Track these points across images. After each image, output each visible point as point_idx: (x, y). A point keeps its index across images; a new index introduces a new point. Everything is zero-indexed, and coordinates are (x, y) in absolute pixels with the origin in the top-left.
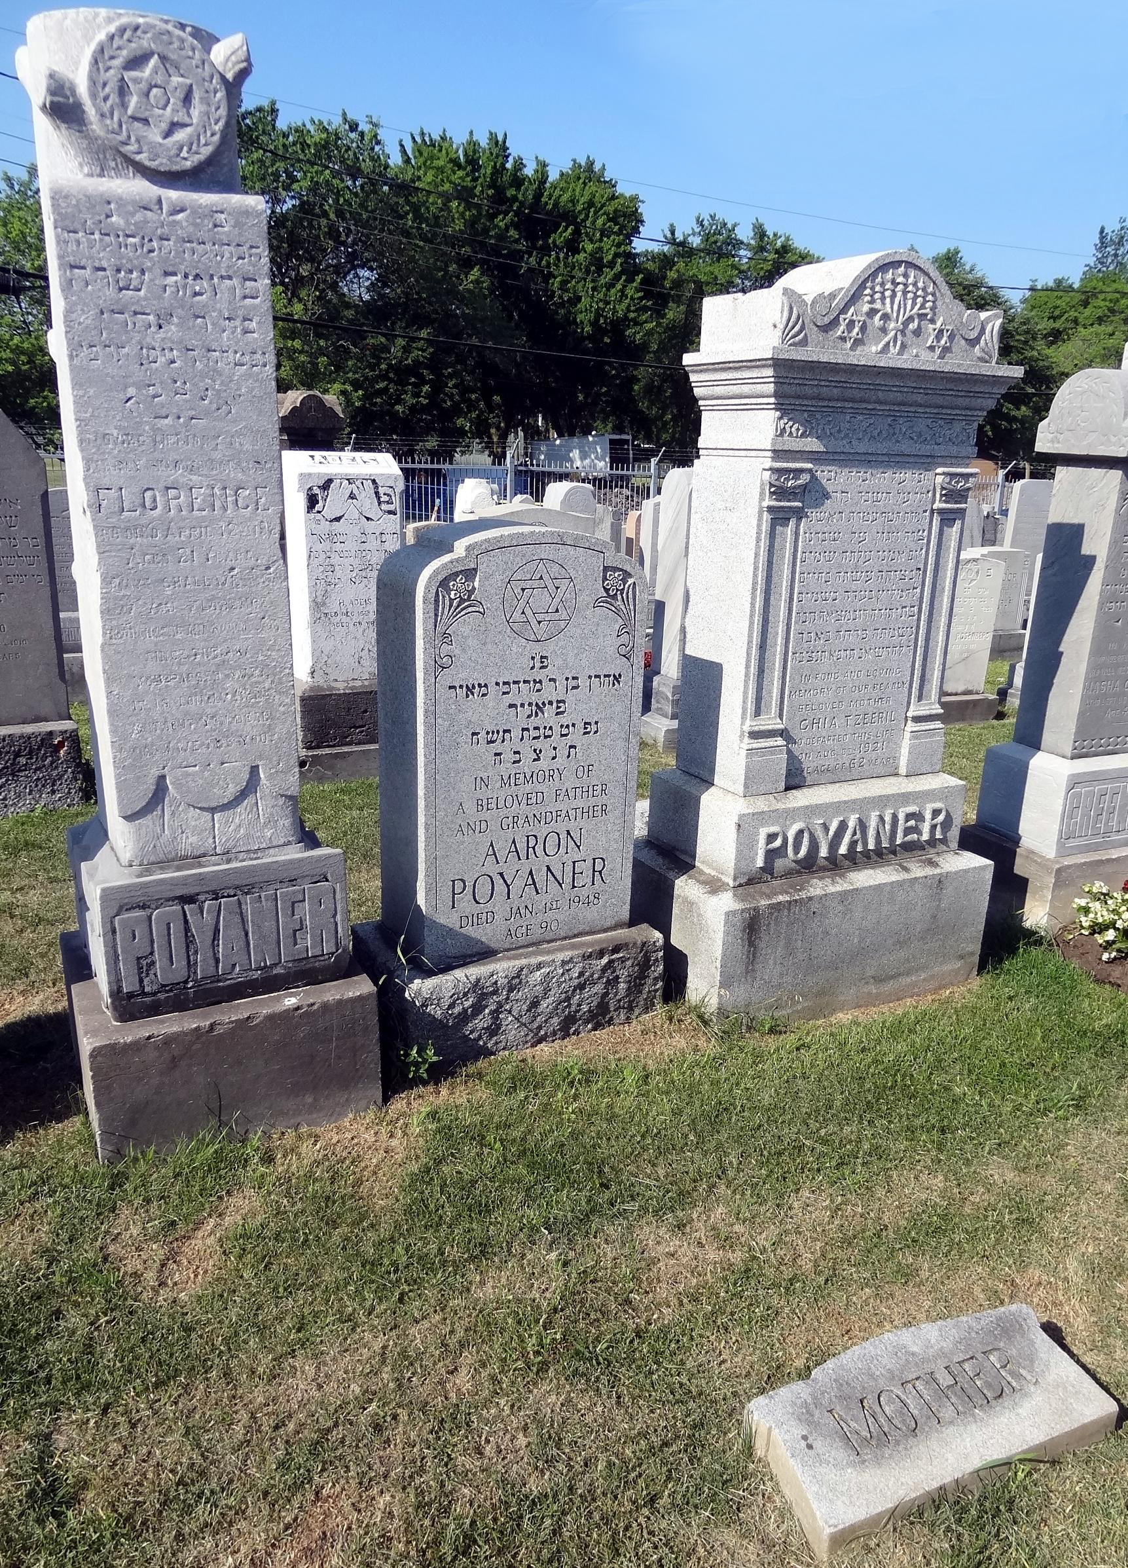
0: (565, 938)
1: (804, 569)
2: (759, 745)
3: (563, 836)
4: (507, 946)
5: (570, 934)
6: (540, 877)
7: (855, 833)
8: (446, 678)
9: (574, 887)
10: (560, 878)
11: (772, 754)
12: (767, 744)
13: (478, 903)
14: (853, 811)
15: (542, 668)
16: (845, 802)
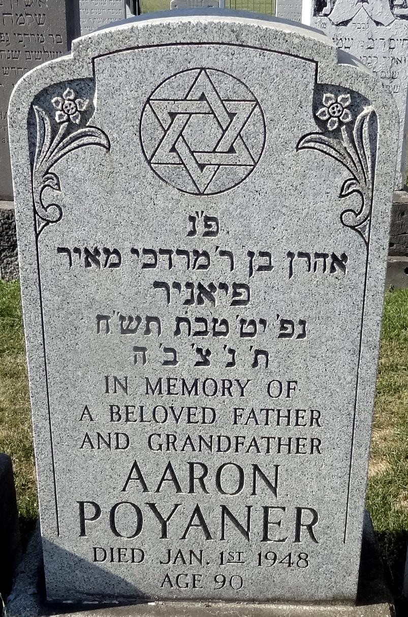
0: (253, 601)
3: (248, 471)
4: (163, 593)
5: (261, 597)
6: (213, 518)
8: (52, 236)
9: (265, 538)
10: (244, 524)
13: (118, 534)
15: (207, 234)
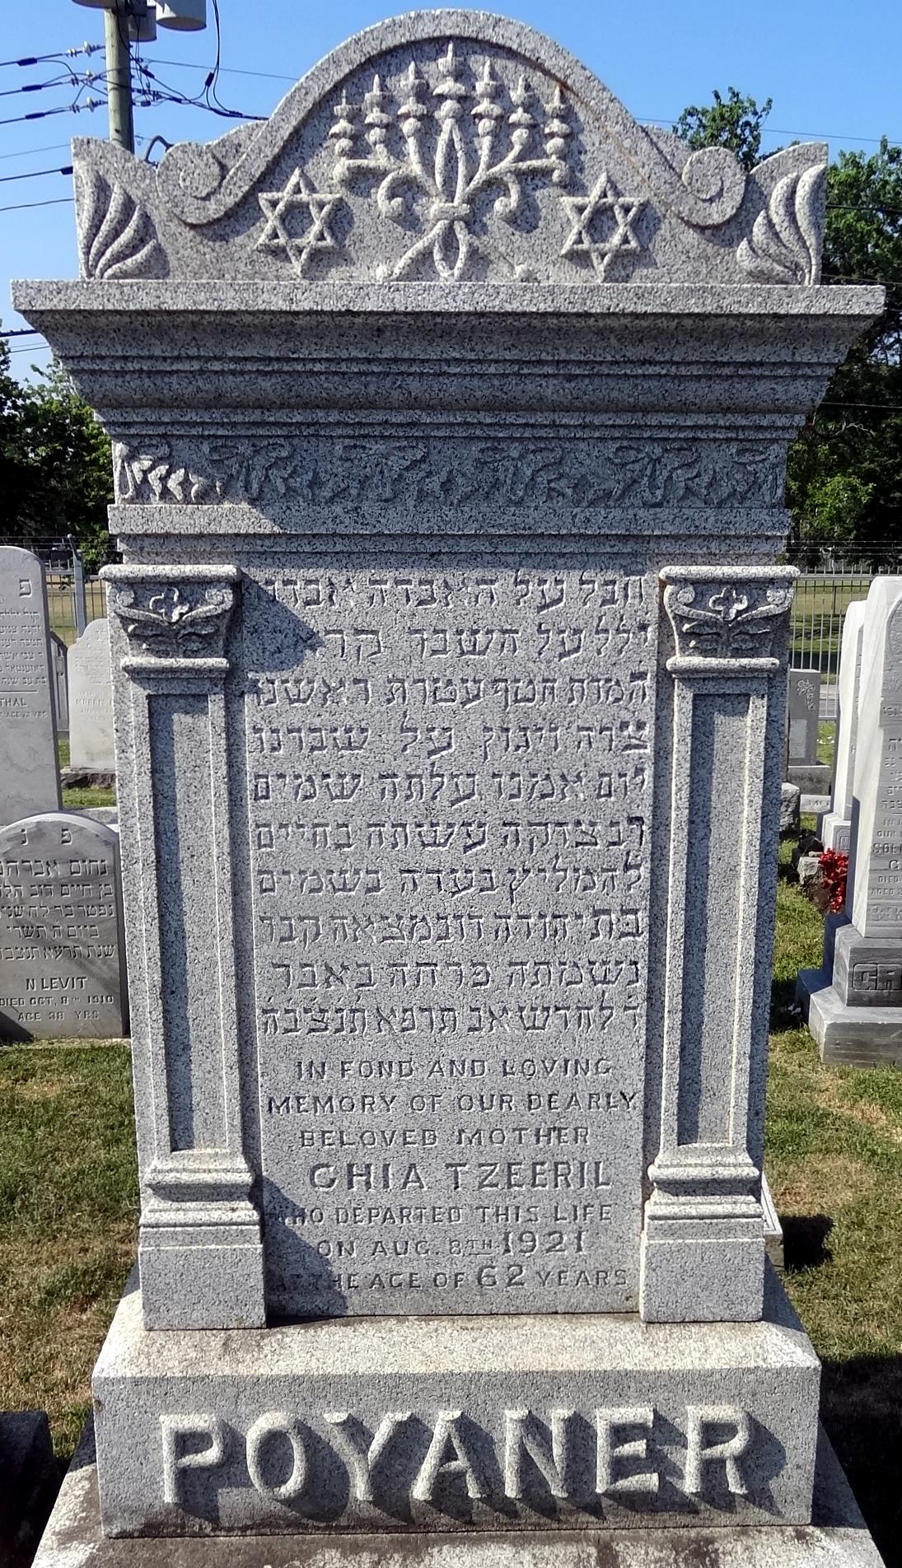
1: (265, 816)
2: (180, 1217)
7: (448, 1454)
11: (217, 1239)
12: (203, 1216)
14: (445, 1400)
16: (416, 1379)
